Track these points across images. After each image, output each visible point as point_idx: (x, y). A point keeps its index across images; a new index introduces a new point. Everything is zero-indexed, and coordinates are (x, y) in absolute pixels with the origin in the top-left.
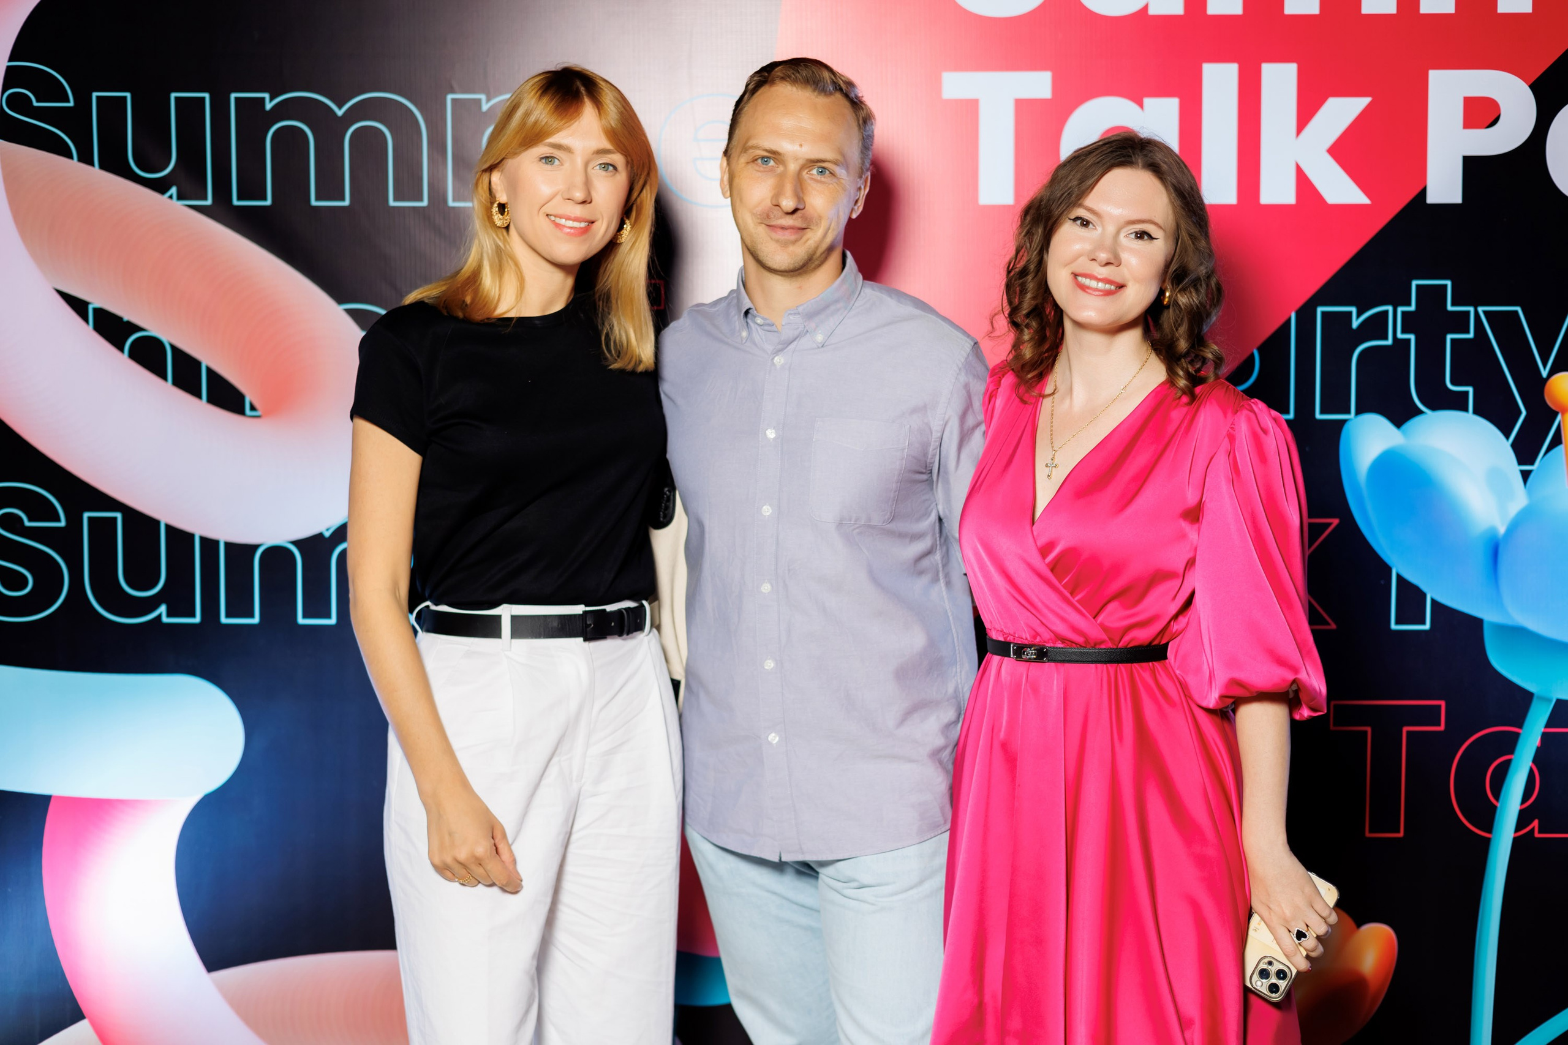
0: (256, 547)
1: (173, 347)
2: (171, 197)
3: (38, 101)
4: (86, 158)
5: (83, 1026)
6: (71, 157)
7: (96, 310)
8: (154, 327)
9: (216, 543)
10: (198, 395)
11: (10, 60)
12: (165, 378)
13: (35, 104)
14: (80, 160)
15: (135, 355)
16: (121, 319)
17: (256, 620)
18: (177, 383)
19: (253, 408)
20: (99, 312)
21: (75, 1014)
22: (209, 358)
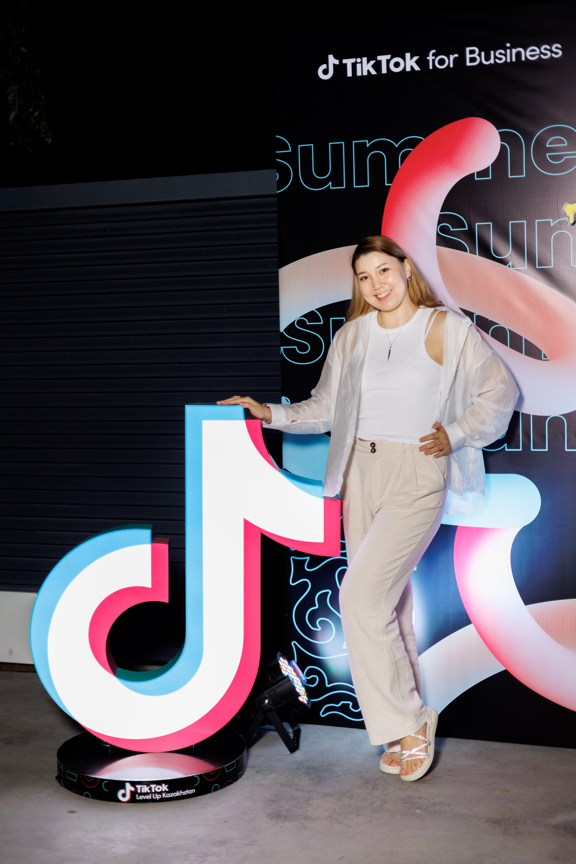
0: (548, 417)
1: (509, 330)
2: (509, 266)
3: (452, 228)
4: (473, 252)
5: (471, 626)
6: (467, 251)
7: (476, 316)
8: (502, 324)
9: (530, 415)
10: (521, 352)
11: (441, 211)
12: (507, 346)
13: (452, 229)
14: (470, 252)
15: (493, 335)
16: (488, 319)
17: (547, 450)
18: (511, 347)
19: (545, 357)
20: (478, 317)
21: (468, 622)
22: (526, 335)
